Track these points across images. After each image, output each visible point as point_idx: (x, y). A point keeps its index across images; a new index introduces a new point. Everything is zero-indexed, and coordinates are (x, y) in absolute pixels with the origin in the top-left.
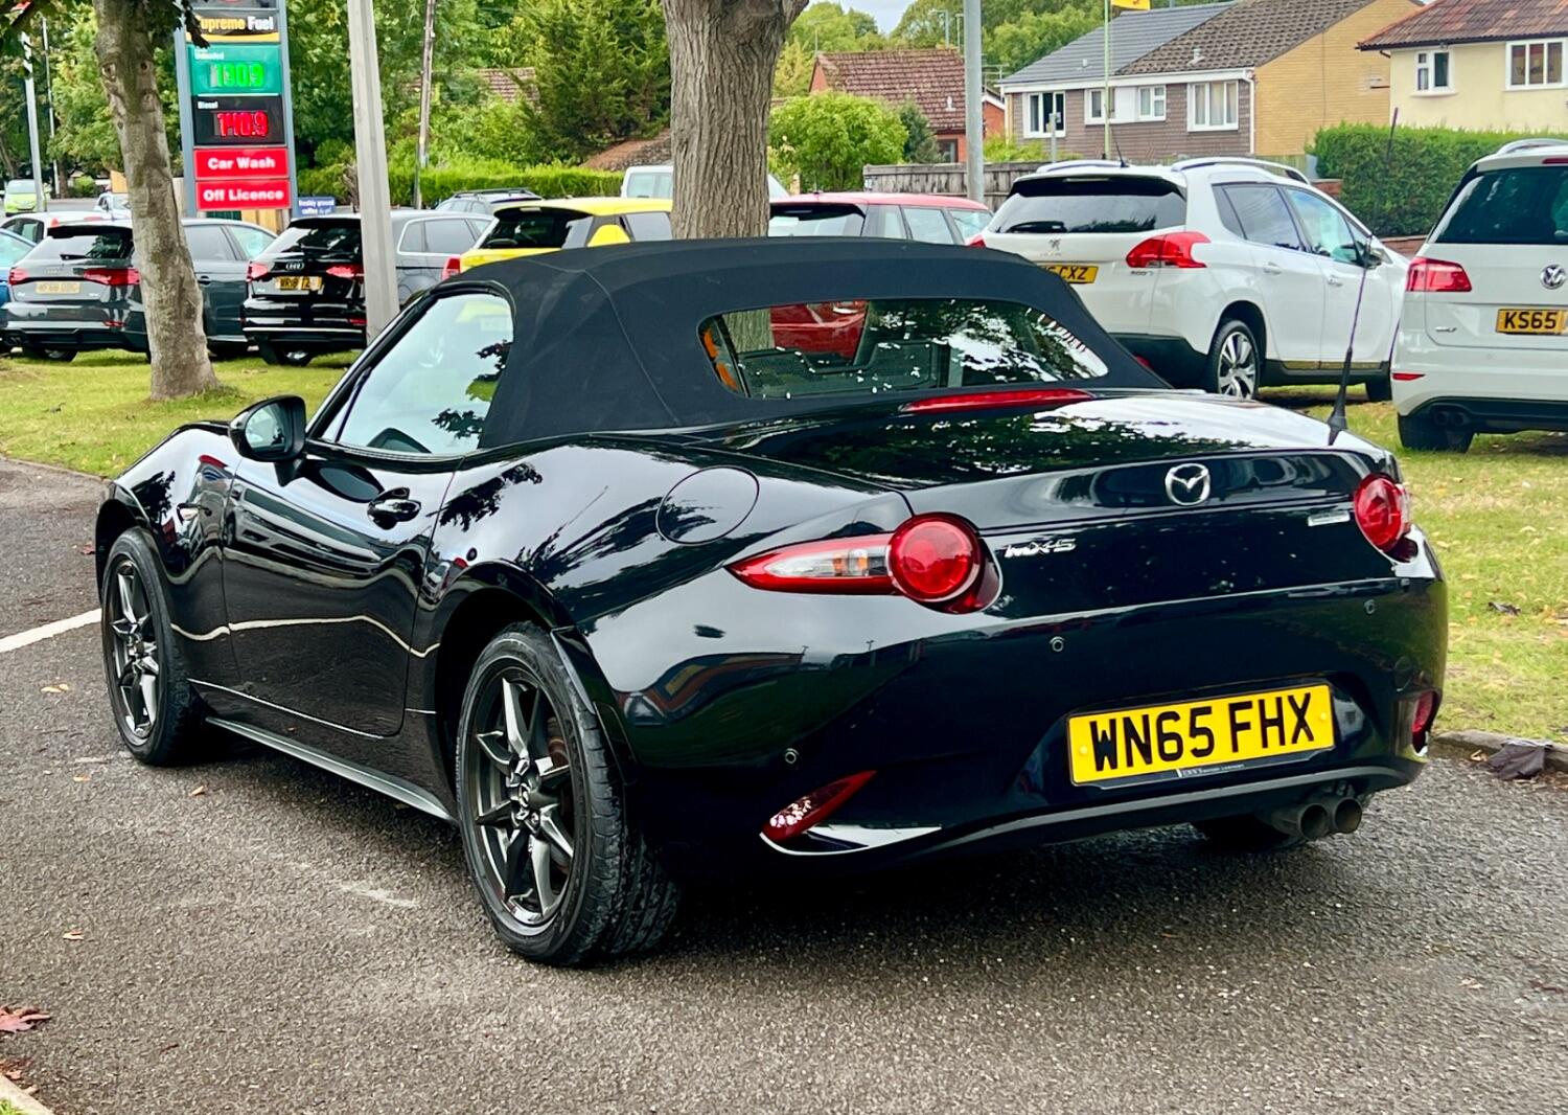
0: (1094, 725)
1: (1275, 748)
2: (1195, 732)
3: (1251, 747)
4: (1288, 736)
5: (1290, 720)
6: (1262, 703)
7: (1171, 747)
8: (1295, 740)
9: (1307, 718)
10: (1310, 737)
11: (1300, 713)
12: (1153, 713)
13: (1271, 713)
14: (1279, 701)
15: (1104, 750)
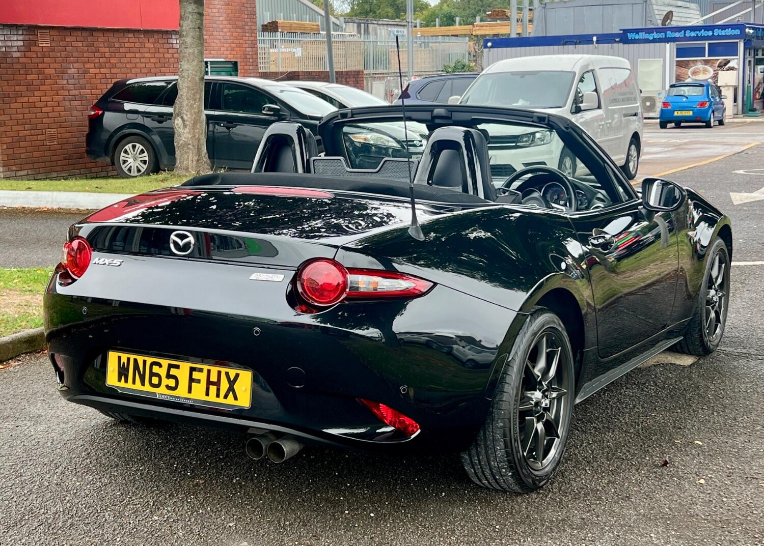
0: (120, 358)
1: (212, 398)
2: (169, 376)
3: (199, 393)
4: (222, 393)
5: (225, 385)
6: (209, 371)
7: (155, 380)
8: (226, 397)
9: (235, 387)
10: (236, 398)
11: (232, 383)
12: (149, 360)
13: (214, 378)
14: (219, 373)
15: (123, 372)
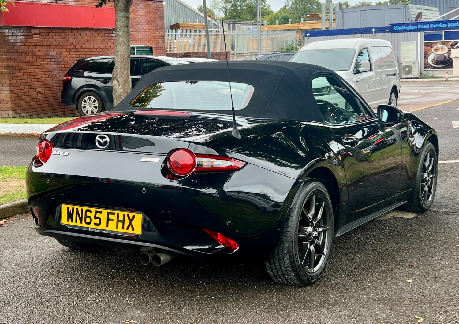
0: (68, 208)
1: (120, 229)
3: (112, 227)
4: (126, 226)
6: (118, 214)
7: (88, 220)
8: (128, 229)
9: (133, 223)
10: (133, 230)
11: (131, 221)
12: (85, 209)
13: (121, 218)
14: (124, 215)
15: (70, 216)
